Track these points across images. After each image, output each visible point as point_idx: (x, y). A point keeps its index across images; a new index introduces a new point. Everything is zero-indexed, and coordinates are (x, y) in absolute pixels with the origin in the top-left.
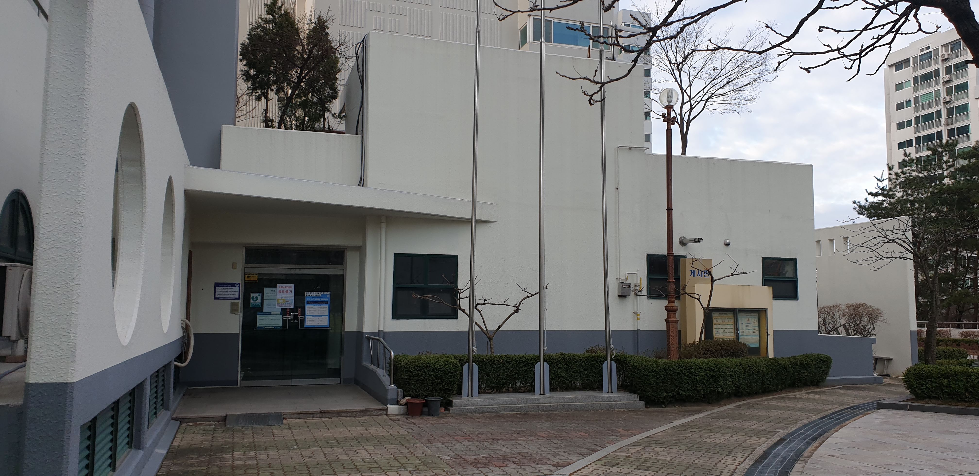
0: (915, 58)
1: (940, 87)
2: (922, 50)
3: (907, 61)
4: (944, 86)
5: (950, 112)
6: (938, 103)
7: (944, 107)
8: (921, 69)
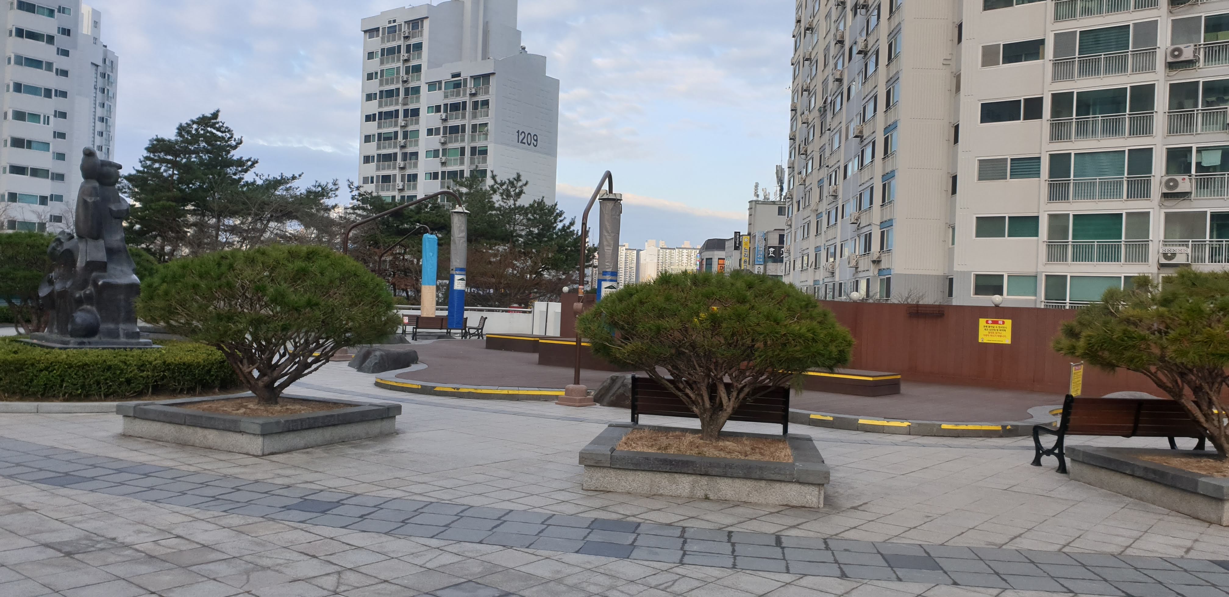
0: (384, 29)
1: (400, 64)
2: (390, 22)
3: (377, 29)
4: (403, 64)
5: (407, 91)
6: (398, 82)
7: (403, 86)
8: (388, 41)
